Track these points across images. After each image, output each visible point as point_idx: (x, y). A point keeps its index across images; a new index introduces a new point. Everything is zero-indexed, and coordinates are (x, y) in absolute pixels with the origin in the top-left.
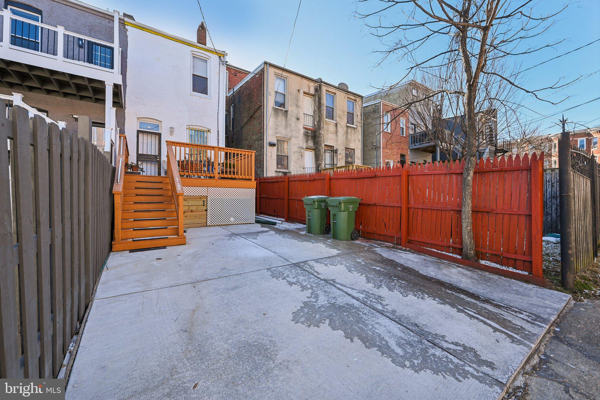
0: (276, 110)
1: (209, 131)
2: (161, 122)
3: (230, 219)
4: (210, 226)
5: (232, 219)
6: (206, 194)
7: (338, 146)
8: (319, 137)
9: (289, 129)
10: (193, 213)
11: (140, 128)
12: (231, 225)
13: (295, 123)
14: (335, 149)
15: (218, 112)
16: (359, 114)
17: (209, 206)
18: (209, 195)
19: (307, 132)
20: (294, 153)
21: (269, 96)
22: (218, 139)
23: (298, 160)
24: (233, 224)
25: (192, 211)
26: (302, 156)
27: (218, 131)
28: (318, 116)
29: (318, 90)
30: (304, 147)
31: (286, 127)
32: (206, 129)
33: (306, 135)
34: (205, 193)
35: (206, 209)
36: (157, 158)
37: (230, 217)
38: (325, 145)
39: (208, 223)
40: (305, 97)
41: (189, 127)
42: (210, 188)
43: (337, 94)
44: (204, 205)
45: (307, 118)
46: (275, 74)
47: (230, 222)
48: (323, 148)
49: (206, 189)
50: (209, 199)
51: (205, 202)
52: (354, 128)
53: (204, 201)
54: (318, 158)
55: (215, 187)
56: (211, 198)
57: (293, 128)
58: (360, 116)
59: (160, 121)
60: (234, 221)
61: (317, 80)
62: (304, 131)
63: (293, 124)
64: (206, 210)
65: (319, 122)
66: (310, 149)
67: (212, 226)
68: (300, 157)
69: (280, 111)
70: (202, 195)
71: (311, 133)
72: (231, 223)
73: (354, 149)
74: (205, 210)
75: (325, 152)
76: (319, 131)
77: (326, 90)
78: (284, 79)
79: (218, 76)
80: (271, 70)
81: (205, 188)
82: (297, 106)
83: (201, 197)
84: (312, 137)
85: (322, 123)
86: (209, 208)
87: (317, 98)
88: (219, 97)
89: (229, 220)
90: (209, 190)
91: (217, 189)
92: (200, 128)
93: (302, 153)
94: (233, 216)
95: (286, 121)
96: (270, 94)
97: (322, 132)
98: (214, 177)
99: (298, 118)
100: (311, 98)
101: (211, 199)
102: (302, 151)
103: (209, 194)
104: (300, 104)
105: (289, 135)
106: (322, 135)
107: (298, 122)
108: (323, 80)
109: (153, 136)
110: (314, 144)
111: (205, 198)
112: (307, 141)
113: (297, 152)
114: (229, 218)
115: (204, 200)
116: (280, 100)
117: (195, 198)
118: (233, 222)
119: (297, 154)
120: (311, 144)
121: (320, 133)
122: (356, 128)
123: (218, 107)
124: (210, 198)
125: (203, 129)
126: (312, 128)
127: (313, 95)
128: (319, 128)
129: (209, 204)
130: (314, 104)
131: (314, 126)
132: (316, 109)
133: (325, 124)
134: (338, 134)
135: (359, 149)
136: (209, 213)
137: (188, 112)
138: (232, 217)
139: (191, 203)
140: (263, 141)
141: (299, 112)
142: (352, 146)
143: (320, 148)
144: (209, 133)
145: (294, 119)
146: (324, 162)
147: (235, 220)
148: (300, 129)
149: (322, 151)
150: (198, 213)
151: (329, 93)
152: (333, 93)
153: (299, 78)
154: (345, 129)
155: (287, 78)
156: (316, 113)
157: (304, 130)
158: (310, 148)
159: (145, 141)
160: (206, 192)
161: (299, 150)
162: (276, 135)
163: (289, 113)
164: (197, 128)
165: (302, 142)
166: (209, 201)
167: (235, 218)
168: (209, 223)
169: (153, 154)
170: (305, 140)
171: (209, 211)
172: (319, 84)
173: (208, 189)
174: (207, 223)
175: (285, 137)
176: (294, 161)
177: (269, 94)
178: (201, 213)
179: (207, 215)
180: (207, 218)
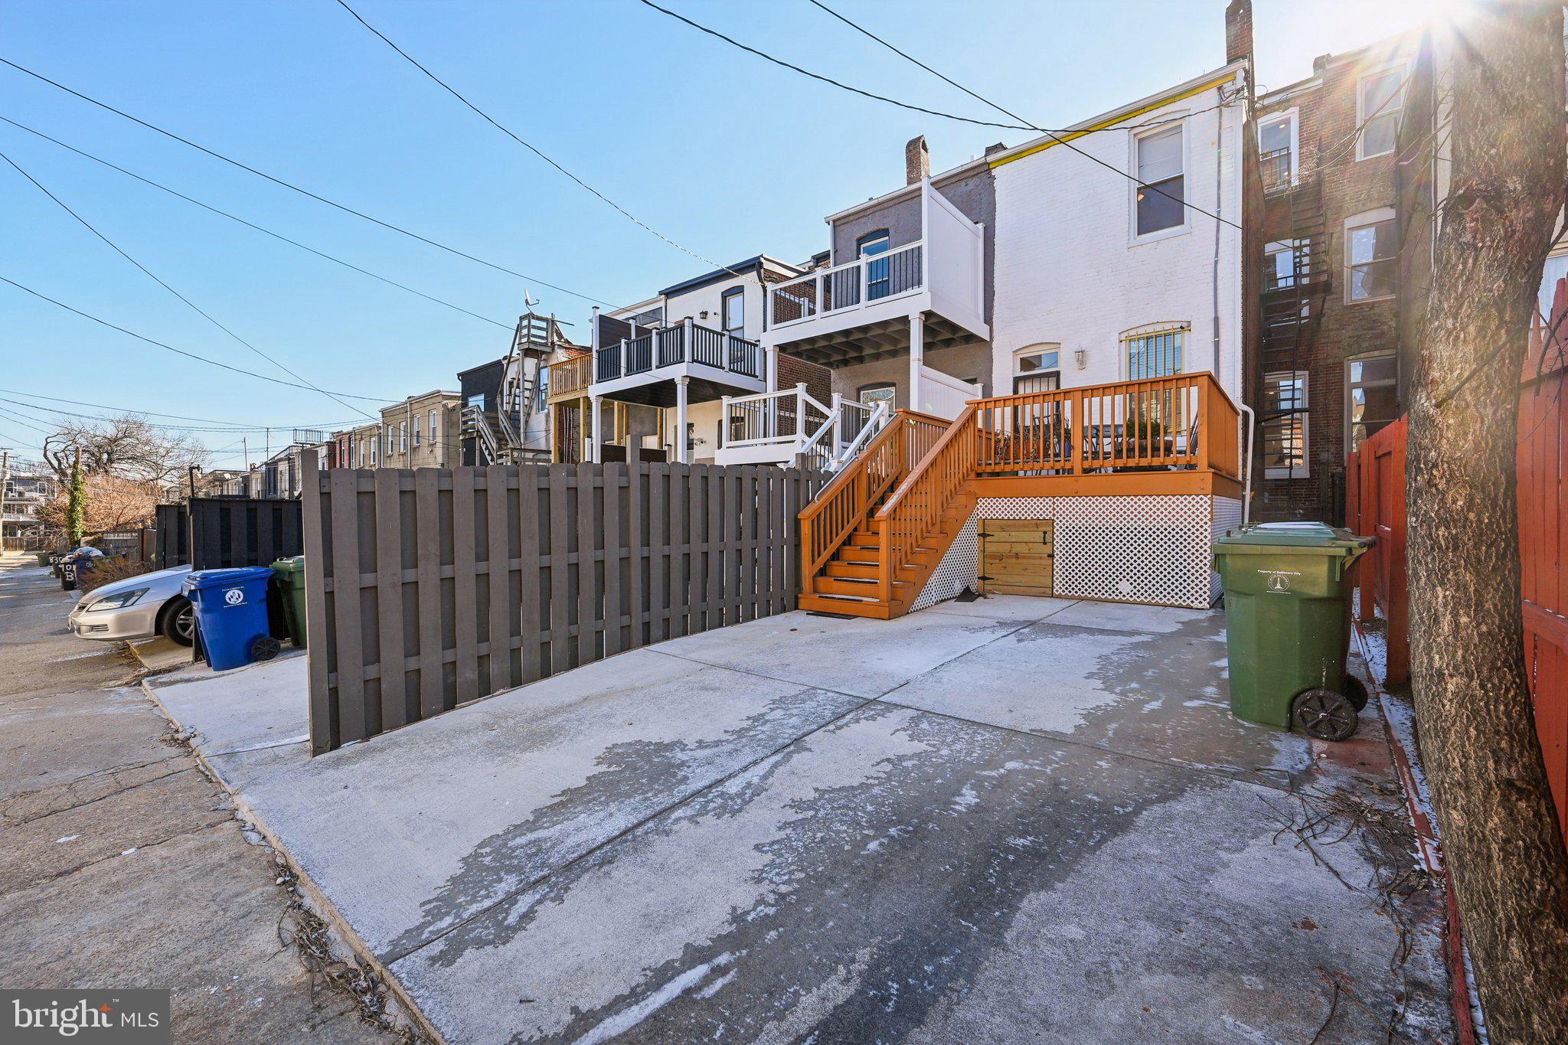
1: (1182, 328)
2: (1059, 344)
4: (1059, 597)
5: (1125, 587)
6: (1050, 515)
10: (1021, 561)
12: (1120, 602)
15: (1216, 262)
17: (1057, 545)
18: (1058, 518)
22: (1217, 344)
24: (1127, 602)
25: (1017, 556)
27: (1216, 320)
32: (1177, 325)
34: (1047, 512)
35: (1051, 553)
37: (1131, 581)
39: (1057, 588)
41: (1126, 334)
42: (1061, 500)
44: (1045, 543)
47: (1117, 592)
49: (1050, 503)
50: (1058, 527)
51: (1049, 536)
53: (1045, 533)
55: (1074, 497)
56: (1064, 525)
59: (1056, 344)
60: (1130, 593)
64: (1051, 556)
67: (1066, 599)
70: (1041, 518)
72: (1120, 596)
74: (1049, 556)
81: (1047, 500)
83: (1037, 523)
86: (1057, 552)
89: (1114, 589)
90: (1059, 503)
91: (1080, 500)
92: (1159, 328)
94: (1128, 577)
98: (1071, 471)
101: (1064, 528)
103: (1057, 515)
111: (1047, 525)
114: (1112, 582)
115: (1045, 529)
117: (1024, 526)
118: (1128, 597)
124: (1061, 524)
125: (1168, 326)
129: (1057, 539)
136: (1057, 564)
138: (1124, 580)
139: (1015, 536)
144: (1186, 333)
147: (1135, 591)
150: (1031, 561)
160: (1050, 509)
164: (1150, 329)
166: (1057, 533)
167: (1135, 584)
168: (1057, 590)
171: (1057, 557)
173: (1054, 503)
174: (1053, 588)
178: (1037, 562)
179: (1053, 570)
180: (1053, 576)
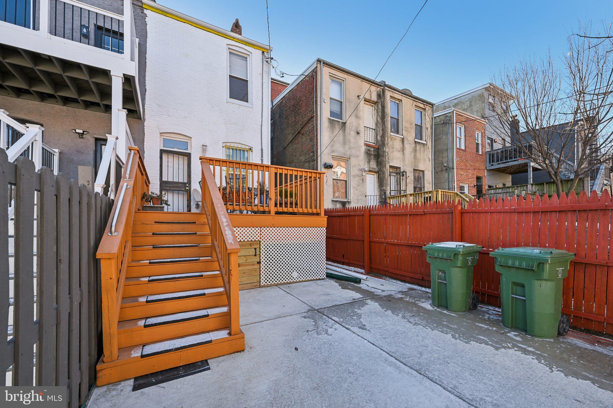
0: (331, 122)
1: (250, 149)
2: (191, 138)
3: (292, 275)
4: (264, 286)
5: (295, 274)
6: (259, 238)
7: (405, 168)
8: (383, 156)
9: (347, 147)
10: (241, 268)
11: (164, 147)
12: (294, 283)
13: (355, 138)
14: (402, 170)
15: (262, 125)
16: (429, 126)
17: (262, 256)
18: (263, 240)
19: (369, 150)
20: (354, 176)
21: (323, 103)
23: (359, 185)
24: (296, 282)
26: (363, 180)
27: (262, 150)
28: (381, 129)
29: (381, 96)
30: (367, 169)
31: (344, 143)
32: (247, 147)
33: (368, 153)
34: (257, 236)
35: (258, 261)
36: (186, 186)
37: (292, 271)
38: (391, 167)
39: (262, 281)
40: (365, 106)
41: (225, 144)
42: (264, 229)
43: (403, 101)
44: (255, 255)
45: (368, 132)
46: (330, 75)
47: (292, 278)
48: (387, 170)
49: (259, 231)
50: (263, 245)
51: (258, 250)
52: (424, 144)
53: (255, 249)
54: (381, 182)
55: (271, 227)
56: (266, 243)
57: (352, 145)
58: (430, 128)
59: (189, 137)
60: (298, 277)
61: (380, 83)
62: (365, 149)
63: (352, 140)
64: (259, 263)
65: (383, 136)
66: (373, 172)
67: (268, 286)
68: (361, 181)
69: (337, 123)
70: (253, 240)
71: (374, 151)
72: (293, 279)
73: (423, 171)
75: (390, 175)
76: (383, 149)
77: (391, 96)
78: (340, 82)
79: (261, 78)
80: (326, 71)
81: (257, 229)
82: (357, 117)
83: (251, 243)
84: (375, 155)
85: (386, 138)
86: (263, 260)
87: (380, 106)
88: (262, 104)
89: (290, 276)
90: (263, 231)
92: (240, 146)
93: (363, 177)
94: (296, 269)
95: (344, 136)
96: (325, 101)
97: (387, 150)
98: (269, 212)
99: (359, 132)
100: (373, 106)
101: (266, 245)
102: (364, 174)
103: (263, 238)
104: (361, 114)
105: (348, 153)
106: (387, 154)
107: (358, 137)
108: (386, 83)
109: (181, 157)
110: (377, 165)
111: (257, 244)
112: (369, 162)
113: (358, 176)
114: (290, 273)
115: (255, 247)
116: (336, 109)
117: (244, 245)
118: (296, 279)
119: (357, 179)
120: (373, 165)
121: (384, 151)
122: (426, 144)
123: (262, 118)
124: (264, 243)
125: (243, 147)
126: (374, 145)
127: (375, 103)
128: (383, 144)
129: (263, 252)
130: (376, 114)
131: (377, 142)
132: (378, 120)
133: (389, 140)
134: (405, 152)
135: (429, 171)
136: (263, 267)
137: (224, 125)
138: (295, 271)
140: (317, 162)
141: (359, 124)
142: (421, 167)
143: (384, 169)
144: (251, 152)
145: (353, 134)
146: (389, 188)
147: (299, 275)
148: (360, 146)
149: (387, 173)
150: (248, 267)
151: (394, 101)
152: (399, 99)
153: (359, 81)
154: (413, 145)
155: (344, 81)
156: (379, 125)
157: (366, 147)
158: (373, 170)
159: (171, 164)
160: (259, 235)
161: (359, 173)
162: (332, 154)
163: (348, 125)
164: (236, 145)
165: (363, 162)
166: (263, 249)
167: (299, 272)
168: (263, 283)
169: (181, 180)
170: (367, 160)
171: (262, 263)
172: (382, 88)
174: (260, 282)
175: (343, 156)
176: (354, 188)
177: (323, 101)
178: (251, 267)
179: (260, 271)
180: (260, 274)
